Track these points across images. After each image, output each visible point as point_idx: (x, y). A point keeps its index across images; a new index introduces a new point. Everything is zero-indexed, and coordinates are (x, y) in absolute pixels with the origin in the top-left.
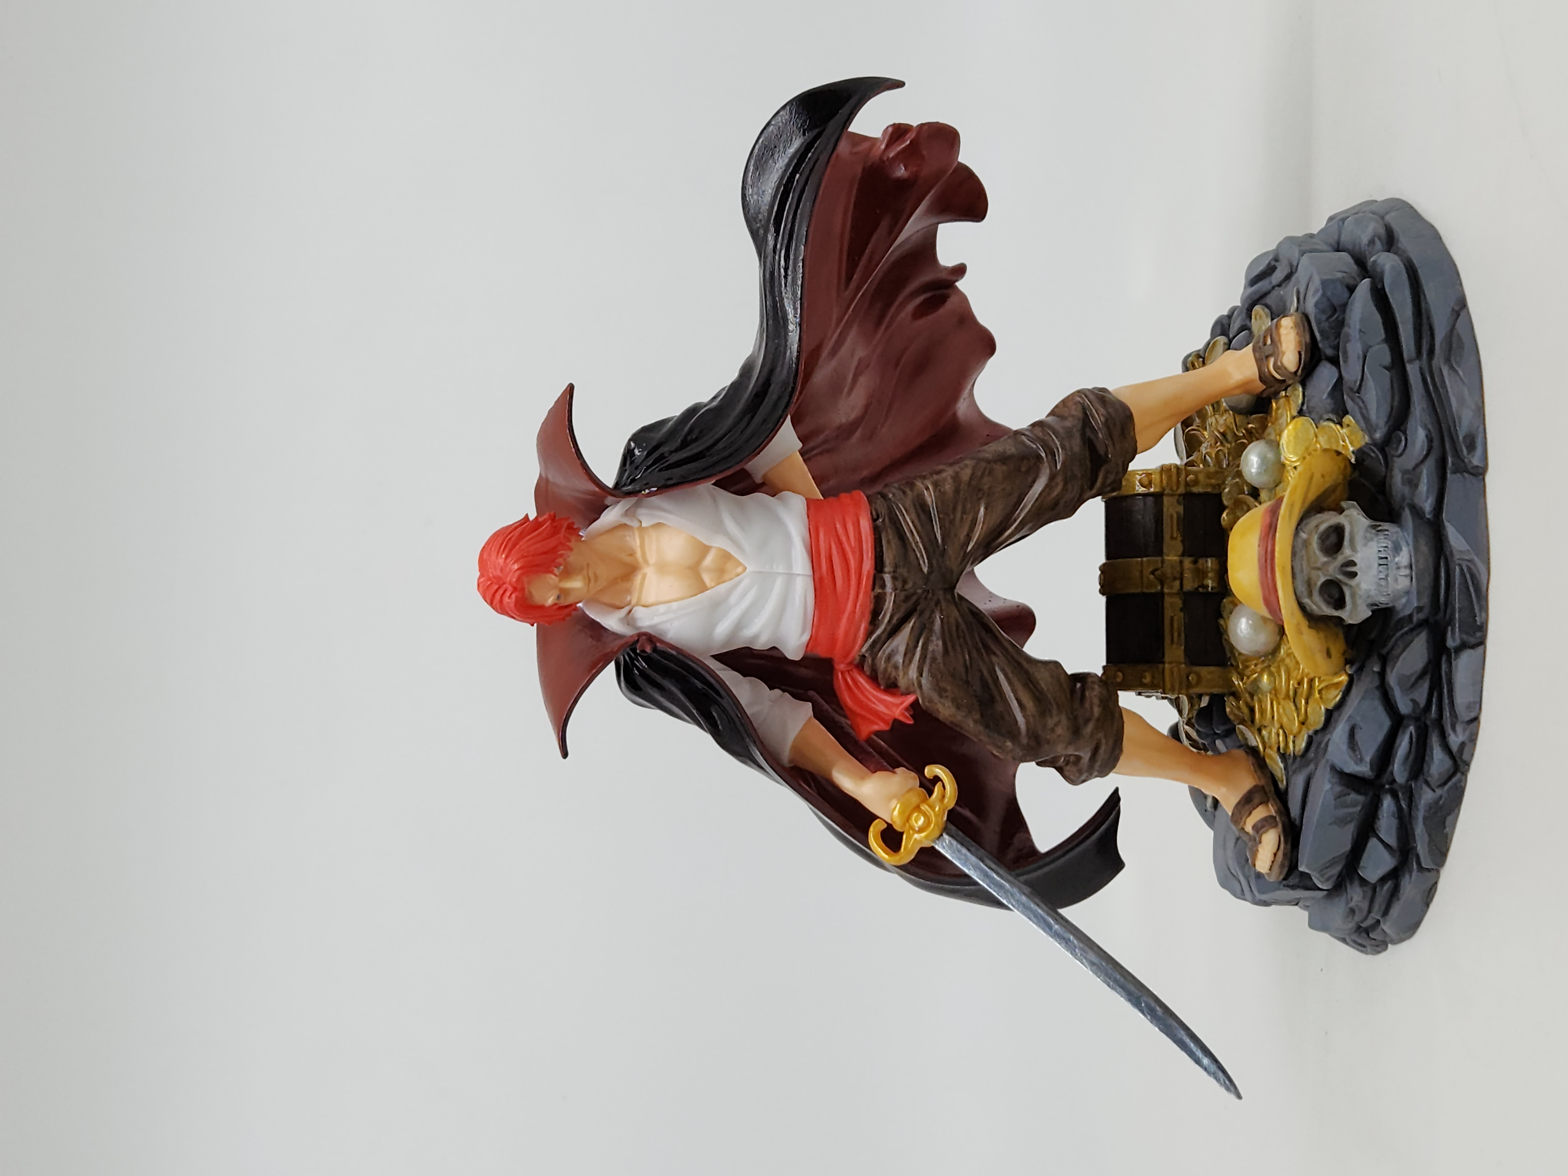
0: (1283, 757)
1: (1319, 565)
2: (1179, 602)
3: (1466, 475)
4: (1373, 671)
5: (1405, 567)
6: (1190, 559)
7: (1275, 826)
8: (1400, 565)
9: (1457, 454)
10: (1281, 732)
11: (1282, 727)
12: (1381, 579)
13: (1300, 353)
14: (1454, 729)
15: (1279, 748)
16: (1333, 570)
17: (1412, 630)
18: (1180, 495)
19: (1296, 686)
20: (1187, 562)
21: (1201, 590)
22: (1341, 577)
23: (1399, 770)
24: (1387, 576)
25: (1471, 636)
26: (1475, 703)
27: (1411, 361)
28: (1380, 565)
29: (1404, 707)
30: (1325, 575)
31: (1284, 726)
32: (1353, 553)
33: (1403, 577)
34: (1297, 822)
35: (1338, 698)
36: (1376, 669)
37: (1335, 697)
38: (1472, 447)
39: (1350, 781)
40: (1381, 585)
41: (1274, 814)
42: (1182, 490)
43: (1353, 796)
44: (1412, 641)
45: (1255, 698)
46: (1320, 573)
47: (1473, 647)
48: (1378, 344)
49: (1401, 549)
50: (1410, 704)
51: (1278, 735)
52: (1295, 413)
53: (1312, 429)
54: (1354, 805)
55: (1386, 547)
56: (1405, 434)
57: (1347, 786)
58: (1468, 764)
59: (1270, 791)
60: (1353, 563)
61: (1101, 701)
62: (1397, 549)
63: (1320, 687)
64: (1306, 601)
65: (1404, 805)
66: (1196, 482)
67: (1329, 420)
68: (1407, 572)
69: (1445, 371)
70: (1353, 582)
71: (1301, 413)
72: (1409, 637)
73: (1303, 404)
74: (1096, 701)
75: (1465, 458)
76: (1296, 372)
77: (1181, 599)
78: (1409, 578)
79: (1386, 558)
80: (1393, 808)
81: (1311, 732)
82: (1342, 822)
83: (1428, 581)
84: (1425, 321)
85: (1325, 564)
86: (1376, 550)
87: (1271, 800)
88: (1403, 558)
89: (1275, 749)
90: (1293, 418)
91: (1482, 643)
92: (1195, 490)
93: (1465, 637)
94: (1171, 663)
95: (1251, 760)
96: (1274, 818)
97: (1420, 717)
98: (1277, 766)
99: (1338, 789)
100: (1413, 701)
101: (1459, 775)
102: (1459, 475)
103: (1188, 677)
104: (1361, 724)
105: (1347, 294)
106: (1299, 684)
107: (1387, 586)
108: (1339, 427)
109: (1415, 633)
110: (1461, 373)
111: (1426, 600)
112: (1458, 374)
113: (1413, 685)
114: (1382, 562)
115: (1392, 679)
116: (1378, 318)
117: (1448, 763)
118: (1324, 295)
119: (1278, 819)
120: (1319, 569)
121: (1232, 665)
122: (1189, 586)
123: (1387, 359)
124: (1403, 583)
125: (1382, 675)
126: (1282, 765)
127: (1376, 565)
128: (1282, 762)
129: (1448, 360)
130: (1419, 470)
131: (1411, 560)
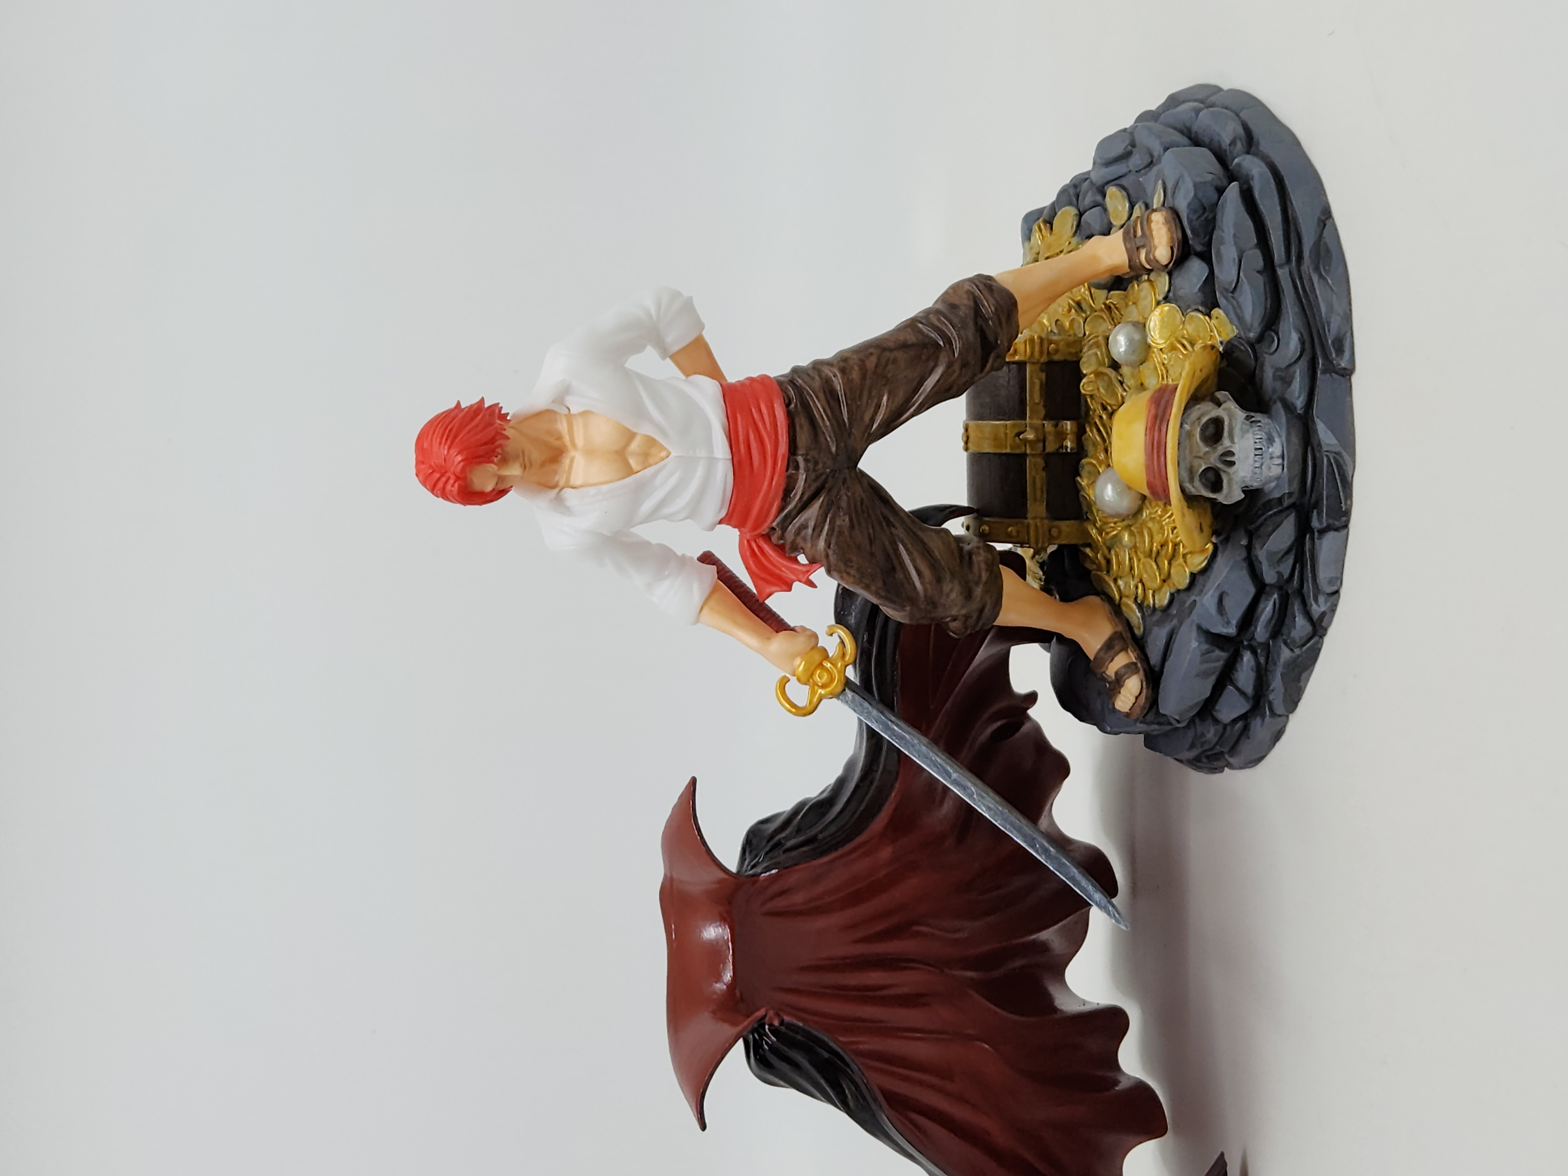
0: (1140, 606)
1: (1201, 454)
2: (1040, 462)
3: (1334, 375)
4: (1241, 544)
5: (1278, 457)
6: (1053, 422)
7: (1137, 671)
8: (1273, 455)
9: (1326, 357)
10: (1140, 585)
11: (1141, 581)
12: (1256, 467)
13: (1172, 248)
14: (1316, 601)
15: (1136, 599)
16: (1213, 460)
17: (1281, 512)
18: (1043, 364)
19: (1159, 548)
20: (1049, 426)
21: (1061, 451)
22: (1220, 466)
23: (1261, 632)
24: (1262, 464)
25: (1337, 521)
26: (1337, 578)
27: (1281, 266)
28: (1256, 455)
29: (1269, 576)
30: (1206, 463)
31: (1144, 580)
32: (1233, 445)
33: (1276, 466)
34: (1157, 669)
35: (1204, 564)
36: (1244, 542)
37: (1198, 562)
38: (1340, 350)
39: (1216, 640)
40: (1256, 473)
41: (1134, 660)
42: (1044, 359)
43: (1218, 653)
44: (1281, 522)
45: (1113, 552)
46: (1201, 461)
47: (1337, 530)
48: (1251, 249)
49: (1274, 441)
50: (1276, 576)
51: (1137, 588)
52: (1160, 298)
53: (1179, 315)
54: (1218, 661)
55: (1261, 438)
56: (1277, 334)
57: (1212, 644)
58: (1325, 630)
59: (1128, 638)
60: (1232, 454)
61: (986, 563)
62: (1270, 440)
63: (1185, 552)
64: (1187, 485)
65: (1262, 660)
66: (1056, 351)
67: (1198, 310)
68: (1280, 461)
69: (1315, 278)
70: (1231, 470)
71: (1166, 299)
72: (1278, 519)
73: (1169, 291)
74: (983, 566)
75: (1333, 359)
76: (1167, 266)
77: (1043, 459)
78: (1281, 467)
79: (1261, 449)
80: (1253, 663)
81: (1173, 591)
82: (1205, 674)
83: (1297, 469)
84: (1292, 228)
85: (1206, 453)
86: (1252, 441)
87: (1130, 646)
88: (1276, 449)
89: (1133, 599)
90: (1158, 303)
91: (1346, 526)
92: (1056, 358)
93: (1331, 521)
94: (1034, 518)
95: (1107, 606)
96: (1135, 664)
97: (1282, 587)
98: (1135, 615)
99: (1205, 647)
100: (1278, 573)
101: (1316, 638)
102: (1328, 375)
103: (1050, 531)
104: (1229, 592)
105: (1216, 196)
106: (1162, 546)
107: (1261, 474)
108: (1207, 318)
109: (1284, 515)
110: (1330, 281)
111: (1296, 486)
112: (1328, 282)
113: (1280, 561)
114: (1257, 452)
115: (1261, 554)
116: (1250, 223)
117: (1309, 628)
118: (1195, 195)
119: (1139, 665)
120: (1200, 458)
121: (1088, 518)
122: (1051, 447)
123: (1260, 263)
124: (1276, 471)
125: (1249, 548)
126: (1139, 615)
127: (1253, 455)
128: (1139, 612)
129: (1317, 269)
130: (1292, 370)
131: (1283, 451)
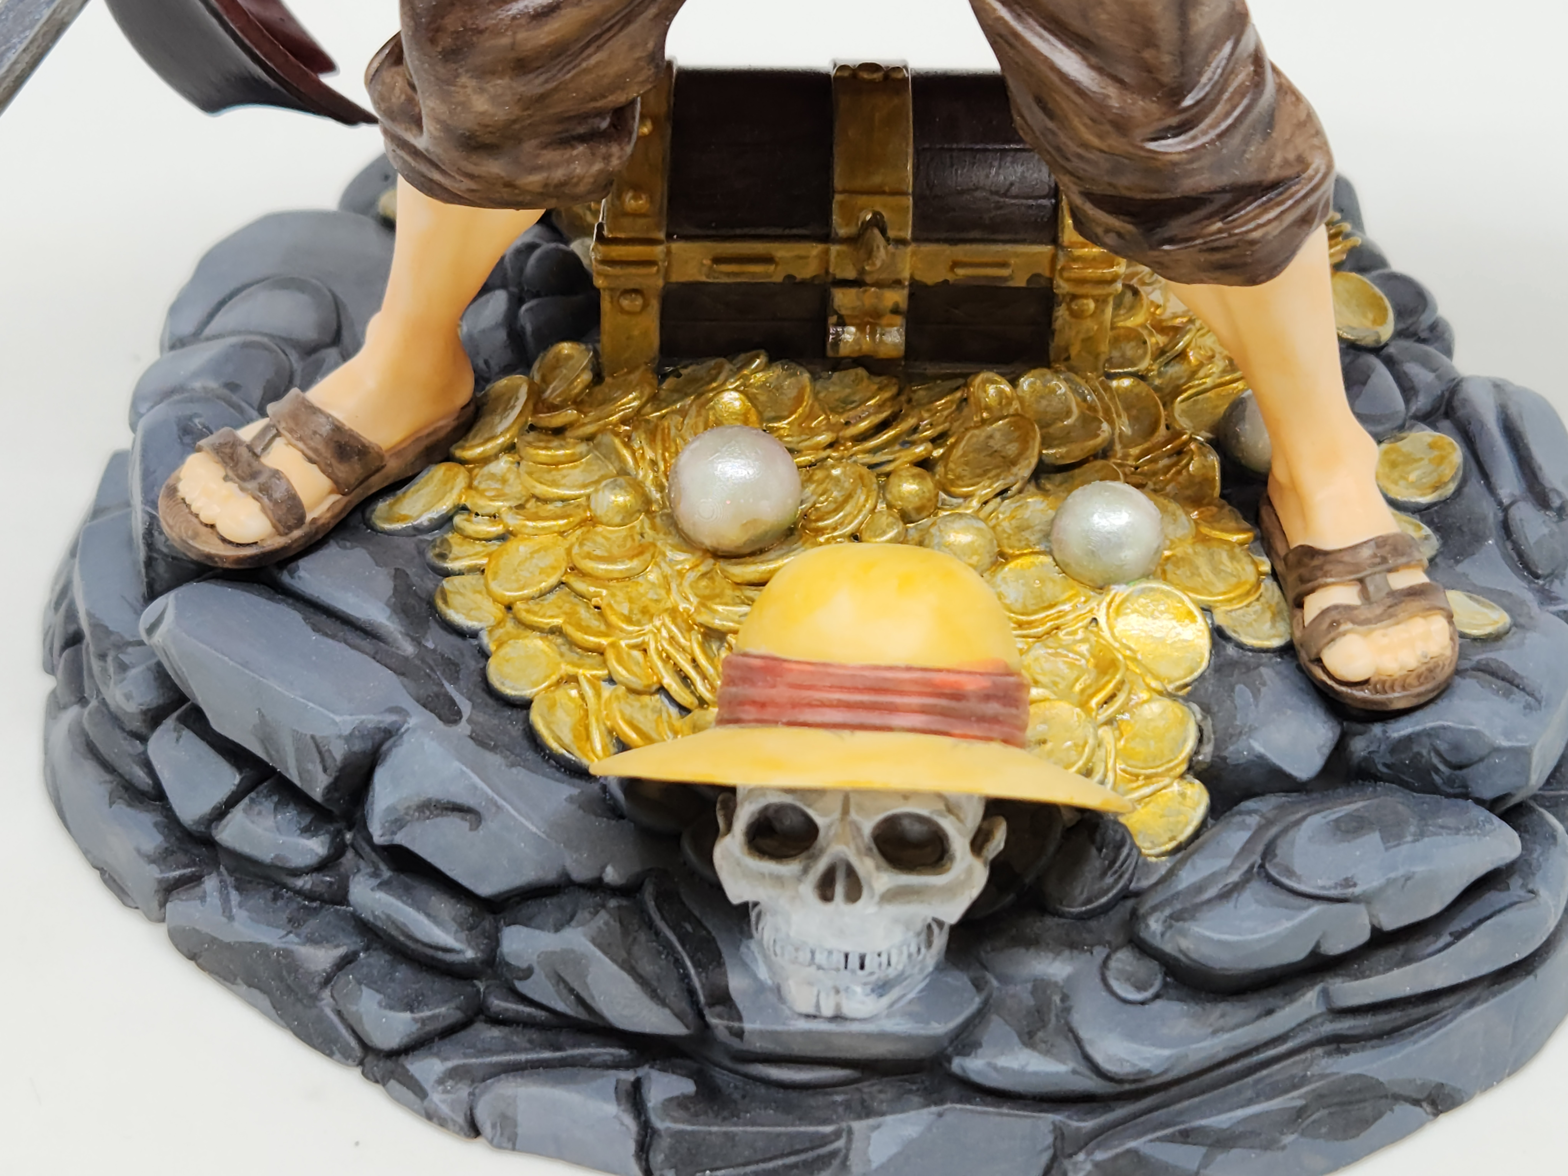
0: (445, 525)
1: (854, 815)
2: (808, 271)
3: (1048, 1156)
4: (603, 868)
5: (838, 1006)
6: (904, 305)
8: (843, 994)
9: (1098, 1134)
10: (497, 527)
11: (509, 533)
12: (813, 953)
14: (453, 1072)
15: (465, 511)
16: (838, 846)
17: (691, 993)
20: (897, 295)
21: (833, 319)
22: (821, 866)
23: (377, 899)
24: (820, 968)
26: (513, 1135)
28: (846, 956)
29: (518, 940)
30: (829, 826)
31: (511, 543)
32: (877, 898)
33: (814, 1000)
34: (286, 578)
35: (552, 742)
36: (611, 876)
39: (356, 777)
40: (797, 950)
41: (309, 518)
42: (1063, 287)
44: (662, 1002)
46: (837, 815)
47: (642, 1148)
48: (1371, 916)
49: (880, 998)
50: (523, 959)
51: (492, 517)
52: (1219, 615)
53: (1182, 674)
54: (302, 767)
55: (889, 964)
56: (1157, 996)
57: (344, 767)
58: (380, 1080)
59: (369, 488)
60: (854, 892)
62: (882, 988)
65: (302, 885)
66: (1076, 314)
67: (1200, 740)
68: (828, 1010)
70: (808, 889)
71: (1220, 637)
72: (672, 991)
73: (1240, 646)
75: (1089, 1154)
77: (814, 278)
78: (811, 1010)
79: (862, 967)
80: (296, 857)
81: (485, 638)
82: (266, 735)
83: (805, 1046)
85: (857, 829)
86: (883, 947)
87: (346, 499)
88: (861, 1005)
89: (465, 501)
90: (1208, 612)
92: (1061, 312)
93: (666, 1142)
94: (668, 253)
95: (444, 425)
96: (298, 519)
97: (494, 971)
98: (423, 505)
100: (530, 966)
102: (1050, 1139)
103: (636, 291)
106: (599, 611)
107: (795, 961)
108: (1183, 766)
111: (758, 1045)
114: (854, 962)
115: (578, 930)
117: (385, 1040)
119: (296, 532)
120: (845, 811)
122: (843, 299)
124: (802, 1000)
126: (424, 520)
127: (847, 948)
128: (431, 517)
129: (1320, 1096)
130: (1067, 1047)
131: (853, 1020)
